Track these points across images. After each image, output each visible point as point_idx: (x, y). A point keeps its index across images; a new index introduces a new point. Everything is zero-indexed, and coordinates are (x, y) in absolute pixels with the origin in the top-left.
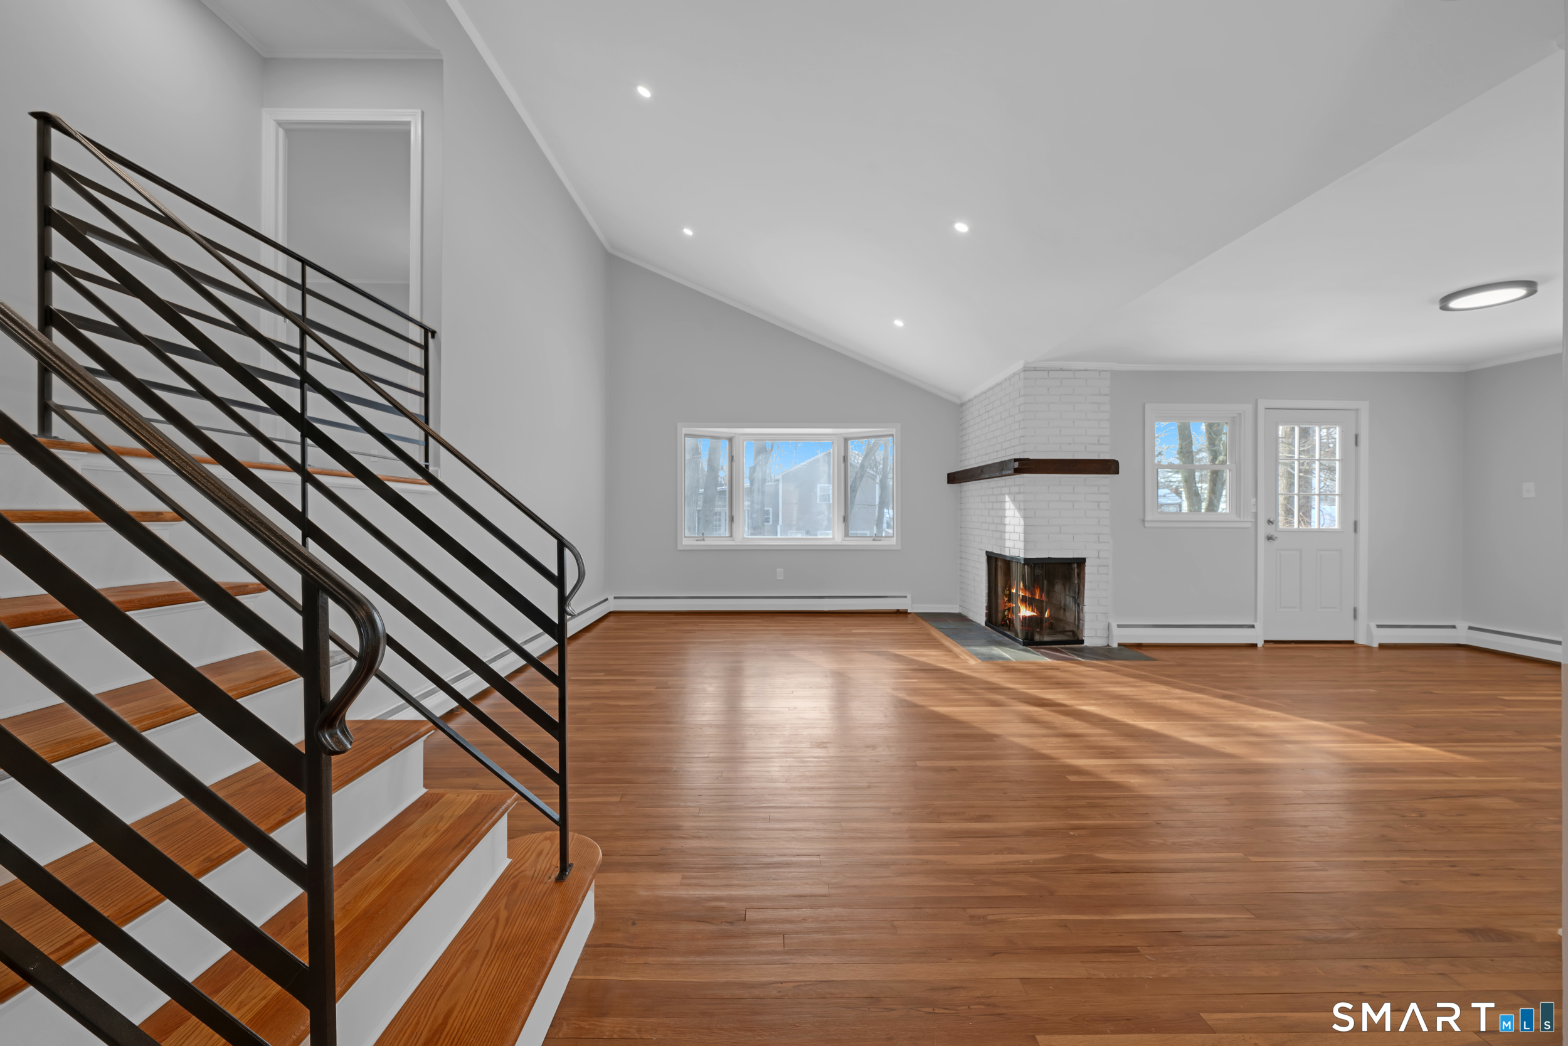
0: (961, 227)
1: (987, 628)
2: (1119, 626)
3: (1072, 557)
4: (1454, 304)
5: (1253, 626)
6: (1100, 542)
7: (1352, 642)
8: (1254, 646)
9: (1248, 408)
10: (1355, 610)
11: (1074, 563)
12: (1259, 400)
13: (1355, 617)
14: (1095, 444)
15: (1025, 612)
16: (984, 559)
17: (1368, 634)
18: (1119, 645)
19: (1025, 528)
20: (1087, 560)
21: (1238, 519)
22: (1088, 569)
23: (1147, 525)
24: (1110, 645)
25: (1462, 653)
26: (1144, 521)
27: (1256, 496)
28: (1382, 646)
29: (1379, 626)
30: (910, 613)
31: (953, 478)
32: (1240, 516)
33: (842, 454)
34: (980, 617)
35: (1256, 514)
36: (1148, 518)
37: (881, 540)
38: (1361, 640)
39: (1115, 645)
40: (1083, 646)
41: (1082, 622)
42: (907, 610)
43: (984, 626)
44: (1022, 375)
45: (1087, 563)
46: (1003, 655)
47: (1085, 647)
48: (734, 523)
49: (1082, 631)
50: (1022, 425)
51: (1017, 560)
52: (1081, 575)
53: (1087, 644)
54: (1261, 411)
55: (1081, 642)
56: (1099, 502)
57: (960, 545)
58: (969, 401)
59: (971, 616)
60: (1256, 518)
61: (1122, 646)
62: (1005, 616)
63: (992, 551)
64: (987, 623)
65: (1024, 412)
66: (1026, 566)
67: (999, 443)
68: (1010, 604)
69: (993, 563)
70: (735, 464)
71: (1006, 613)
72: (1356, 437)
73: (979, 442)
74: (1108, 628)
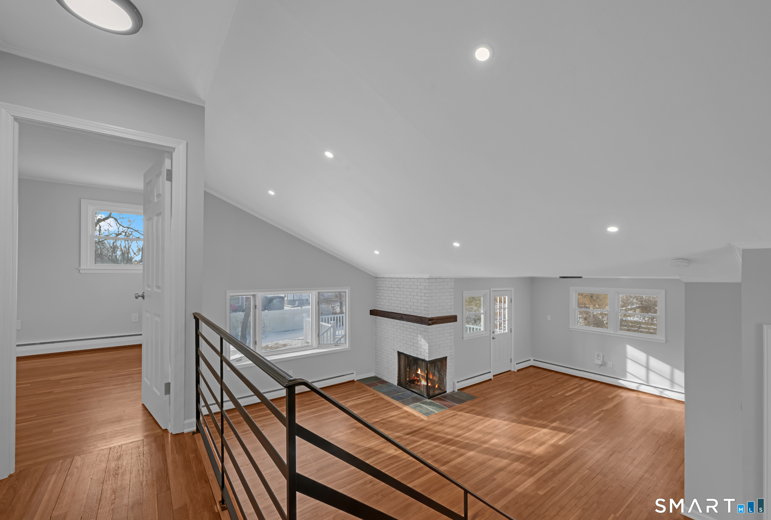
0: (456, 244)
1: (399, 386)
2: (458, 382)
3: (443, 357)
5: (490, 372)
6: (451, 349)
7: (510, 371)
8: (491, 379)
9: (488, 291)
10: (511, 359)
11: (443, 359)
12: (491, 288)
13: (511, 362)
14: (450, 309)
15: (424, 383)
16: (396, 355)
17: (515, 368)
18: (458, 390)
19: (429, 348)
20: (447, 357)
21: (485, 333)
23: (464, 339)
24: (454, 391)
25: (532, 368)
26: (463, 338)
27: (490, 324)
28: (518, 371)
29: (517, 364)
31: (373, 313)
32: (486, 331)
33: (317, 301)
34: (394, 380)
35: (490, 330)
36: (465, 336)
37: (339, 346)
38: (512, 370)
39: (456, 391)
40: (446, 394)
41: (445, 383)
42: (354, 380)
43: (396, 386)
44: (427, 280)
45: (447, 359)
46: (429, 410)
47: (448, 394)
48: (257, 345)
49: (445, 387)
50: (426, 302)
51: (423, 360)
52: (446, 364)
53: (447, 392)
54: (491, 292)
55: (446, 392)
56: (451, 333)
57: (375, 344)
58: (383, 278)
59: (385, 379)
60: (490, 332)
61: (459, 391)
62: (407, 381)
63: (403, 352)
64: (399, 384)
65: (428, 297)
66: (428, 364)
67: (409, 305)
68: (416, 378)
69: (402, 357)
70: (257, 310)
71: (408, 379)
72: (511, 299)
73: (391, 300)
74: (454, 384)
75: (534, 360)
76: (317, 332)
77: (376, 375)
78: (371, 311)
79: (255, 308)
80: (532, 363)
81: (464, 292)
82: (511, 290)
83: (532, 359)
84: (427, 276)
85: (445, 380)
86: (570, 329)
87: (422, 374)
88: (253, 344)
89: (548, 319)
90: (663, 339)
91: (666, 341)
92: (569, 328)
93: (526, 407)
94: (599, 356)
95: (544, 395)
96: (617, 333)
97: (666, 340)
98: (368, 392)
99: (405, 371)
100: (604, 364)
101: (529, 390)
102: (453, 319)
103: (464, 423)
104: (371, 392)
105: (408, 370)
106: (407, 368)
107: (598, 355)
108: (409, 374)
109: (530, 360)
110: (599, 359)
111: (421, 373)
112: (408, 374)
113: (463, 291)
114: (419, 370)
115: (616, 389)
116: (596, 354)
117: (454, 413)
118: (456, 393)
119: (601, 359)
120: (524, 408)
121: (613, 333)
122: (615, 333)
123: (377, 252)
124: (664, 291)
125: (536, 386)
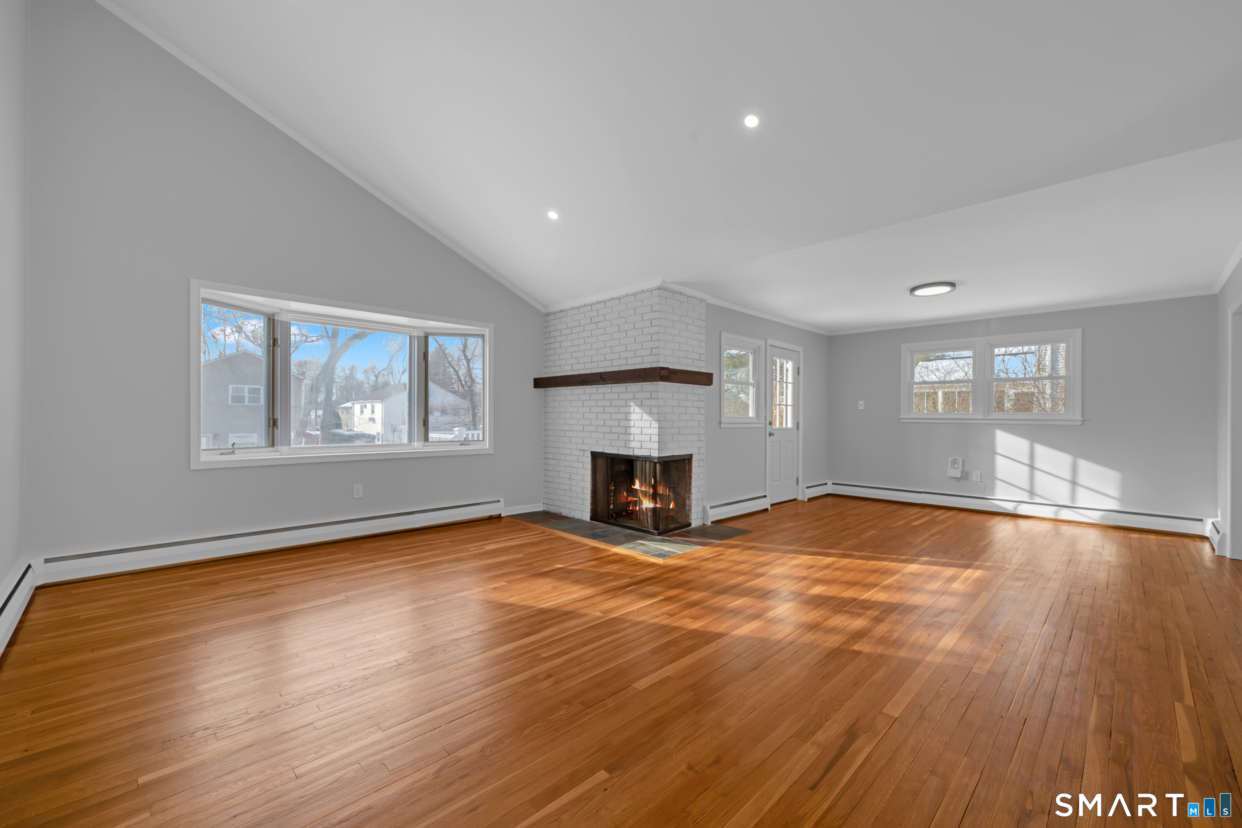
1: (593, 522)
2: (711, 508)
3: (685, 454)
4: (918, 293)
5: (765, 496)
6: (700, 441)
7: (795, 500)
8: (766, 510)
9: (762, 343)
10: (797, 479)
11: (687, 459)
12: (768, 339)
13: (797, 483)
14: (699, 360)
15: (647, 504)
16: (588, 459)
17: (804, 494)
18: (712, 522)
19: (659, 431)
20: (693, 456)
21: (758, 421)
22: (695, 463)
23: (723, 426)
24: (705, 523)
25: (829, 499)
26: (720, 423)
27: (766, 406)
28: (810, 500)
29: (807, 488)
30: (503, 517)
31: (539, 383)
32: (758, 419)
33: (423, 350)
34: (584, 512)
35: (766, 418)
36: (723, 420)
37: (469, 445)
38: (800, 498)
39: (709, 523)
40: (691, 527)
41: (687, 508)
42: (500, 514)
43: (588, 521)
44: (656, 293)
45: (693, 459)
46: (665, 550)
47: (693, 528)
48: (277, 428)
49: (688, 516)
50: (655, 337)
51: (647, 459)
52: (690, 471)
53: (693, 526)
54: (768, 347)
55: (690, 525)
56: (699, 408)
57: (544, 447)
58: (561, 311)
59: (565, 512)
60: (766, 420)
61: (714, 525)
62: (611, 510)
63: (602, 451)
64: (593, 518)
65: (658, 326)
66: (658, 464)
67: (616, 353)
68: (630, 499)
69: (601, 462)
70: (279, 349)
71: (611, 507)
72: (798, 369)
73: (579, 351)
74: (704, 510)
75: (833, 484)
76: (422, 416)
77: (546, 509)
78: (535, 379)
79: (274, 345)
80: (830, 489)
81: (724, 334)
82: (799, 352)
83: (830, 483)
84: (656, 282)
85: (688, 502)
86: (902, 421)
87: (642, 489)
88: (269, 425)
89: (860, 408)
90: (1078, 416)
91: (1083, 421)
92: (900, 419)
93: (852, 541)
94: (956, 463)
95: (874, 525)
96: (989, 418)
97: (1082, 419)
98: (532, 530)
99: (608, 491)
100: (965, 476)
101: (843, 520)
102: (705, 379)
103: (742, 565)
104: (536, 531)
105: (613, 487)
106: (612, 483)
107: (954, 462)
108: (614, 496)
109: (826, 484)
110: (955, 468)
111: (641, 486)
112: (611, 496)
113: (720, 333)
114: (637, 482)
115: (986, 517)
116: (950, 459)
117: (719, 551)
118: (710, 527)
119: (960, 468)
120: (849, 542)
121: (982, 417)
122: (986, 418)
123: (553, 215)
124: (1079, 332)
125: (851, 515)
